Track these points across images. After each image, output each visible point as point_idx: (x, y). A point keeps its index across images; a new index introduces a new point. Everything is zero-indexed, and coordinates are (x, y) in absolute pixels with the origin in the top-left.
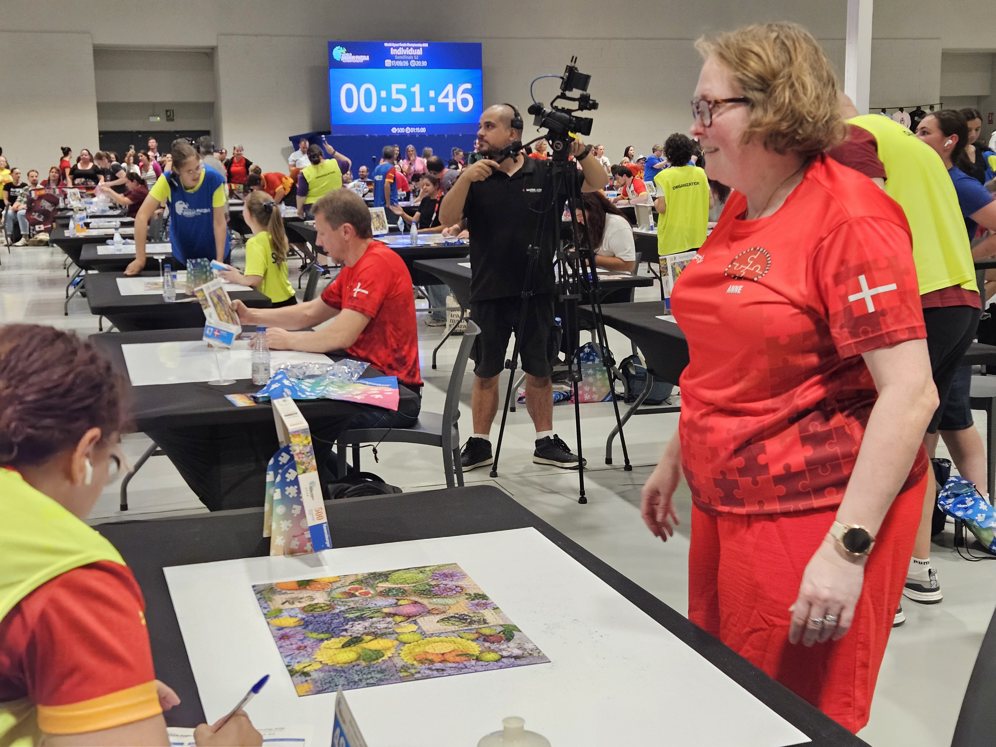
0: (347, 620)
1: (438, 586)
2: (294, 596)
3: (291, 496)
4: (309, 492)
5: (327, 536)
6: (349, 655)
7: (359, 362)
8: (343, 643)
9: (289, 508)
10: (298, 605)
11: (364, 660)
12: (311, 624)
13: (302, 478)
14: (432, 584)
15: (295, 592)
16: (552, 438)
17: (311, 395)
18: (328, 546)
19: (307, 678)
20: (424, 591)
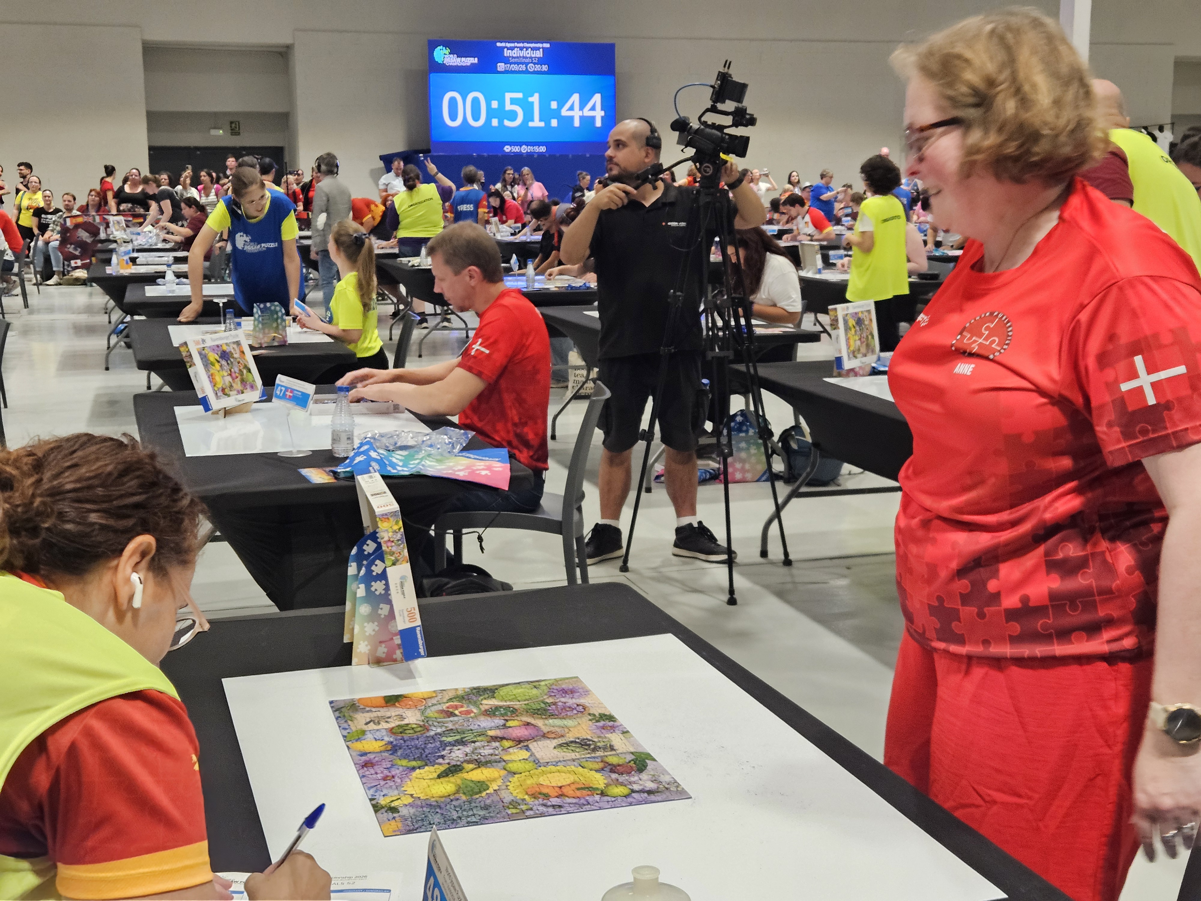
0: (444, 745)
1: (555, 704)
2: (379, 714)
3: (377, 593)
4: (399, 586)
5: (420, 642)
6: (446, 787)
7: (462, 431)
8: (439, 772)
9: (375, 608)
10: (384, 725)
11: (464, 793)
12: (400, 749)
13: (391, 572)
14: (548, 701)
15: (380, 709)
16: (696, 525)
17: (403, 470)
18: (423, 654)
19: (395, 815)
20: (539, 710)
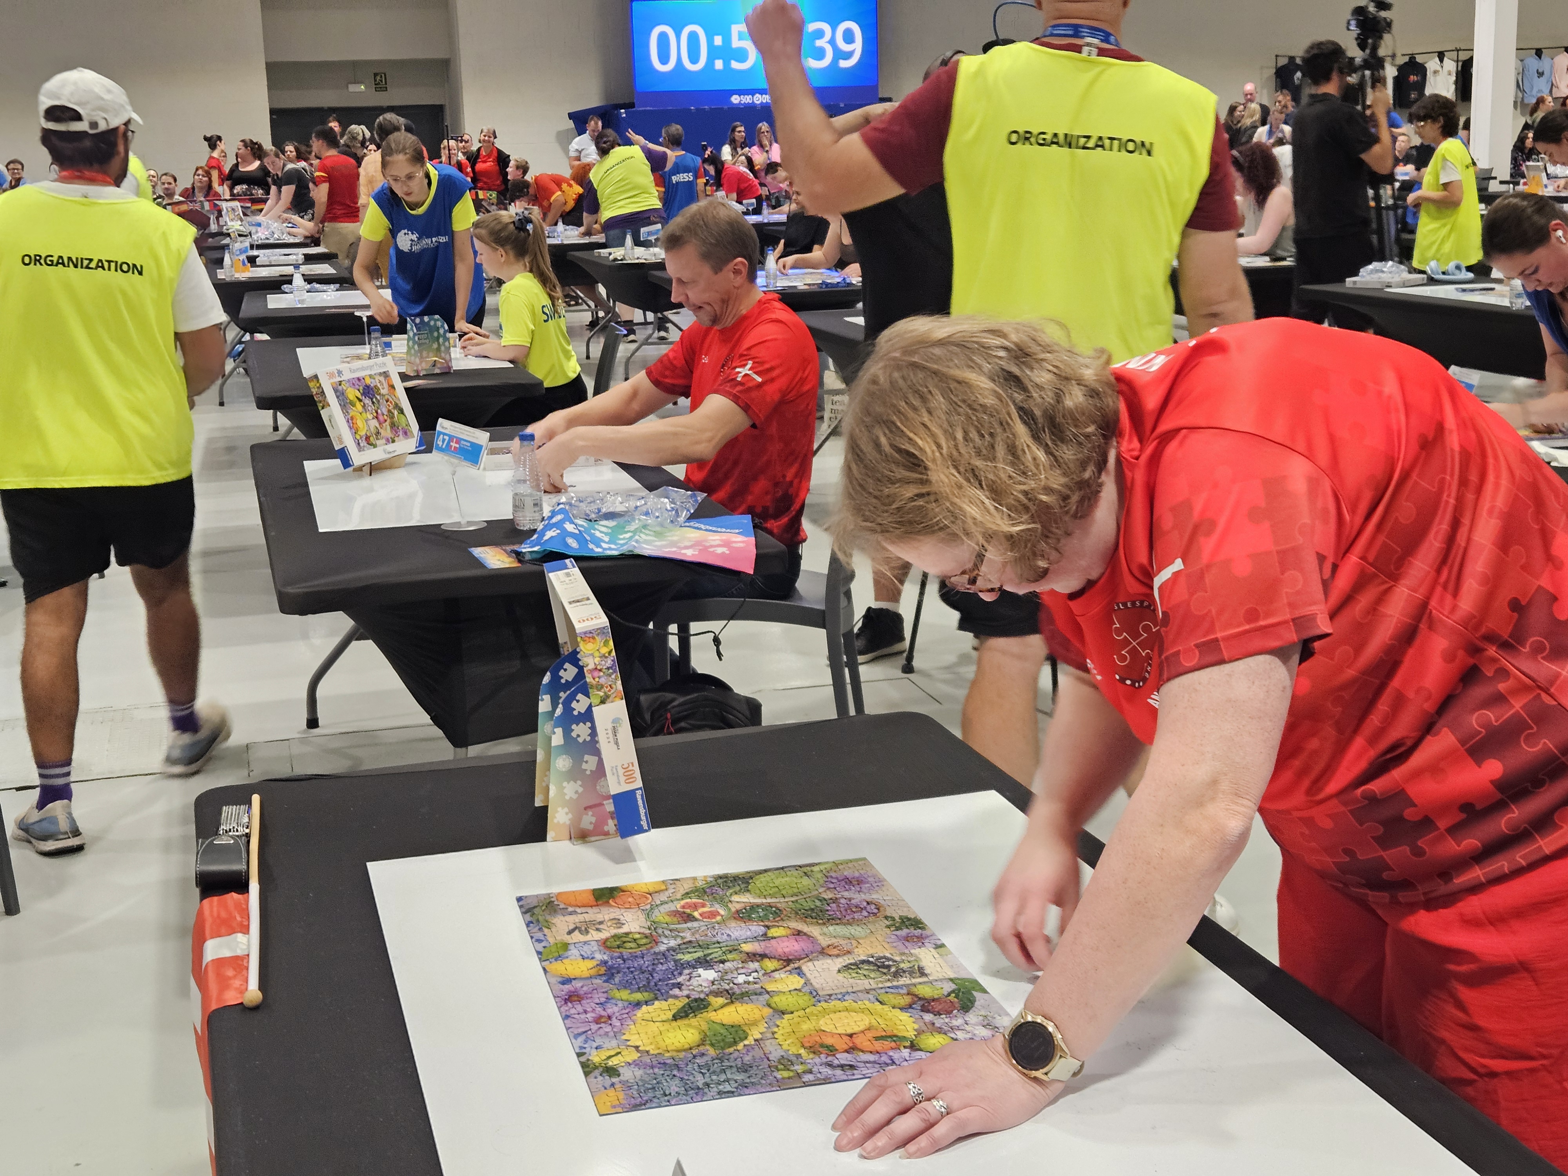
0: (681, 967)
1: (835, 900)
2: (587, 917)
3: (580, 740)
4: (611, 735)
5: (642, 810)
6: (685, 1035)
8: (674, 1010)
9: (578, 761)
10: (594, 935)
11: (712, 1045)
13: (598, 712)
14: (826, 897)
15: (589, 910)
18: (645, 825)
19: (614, 1080)
20: (812, 910)
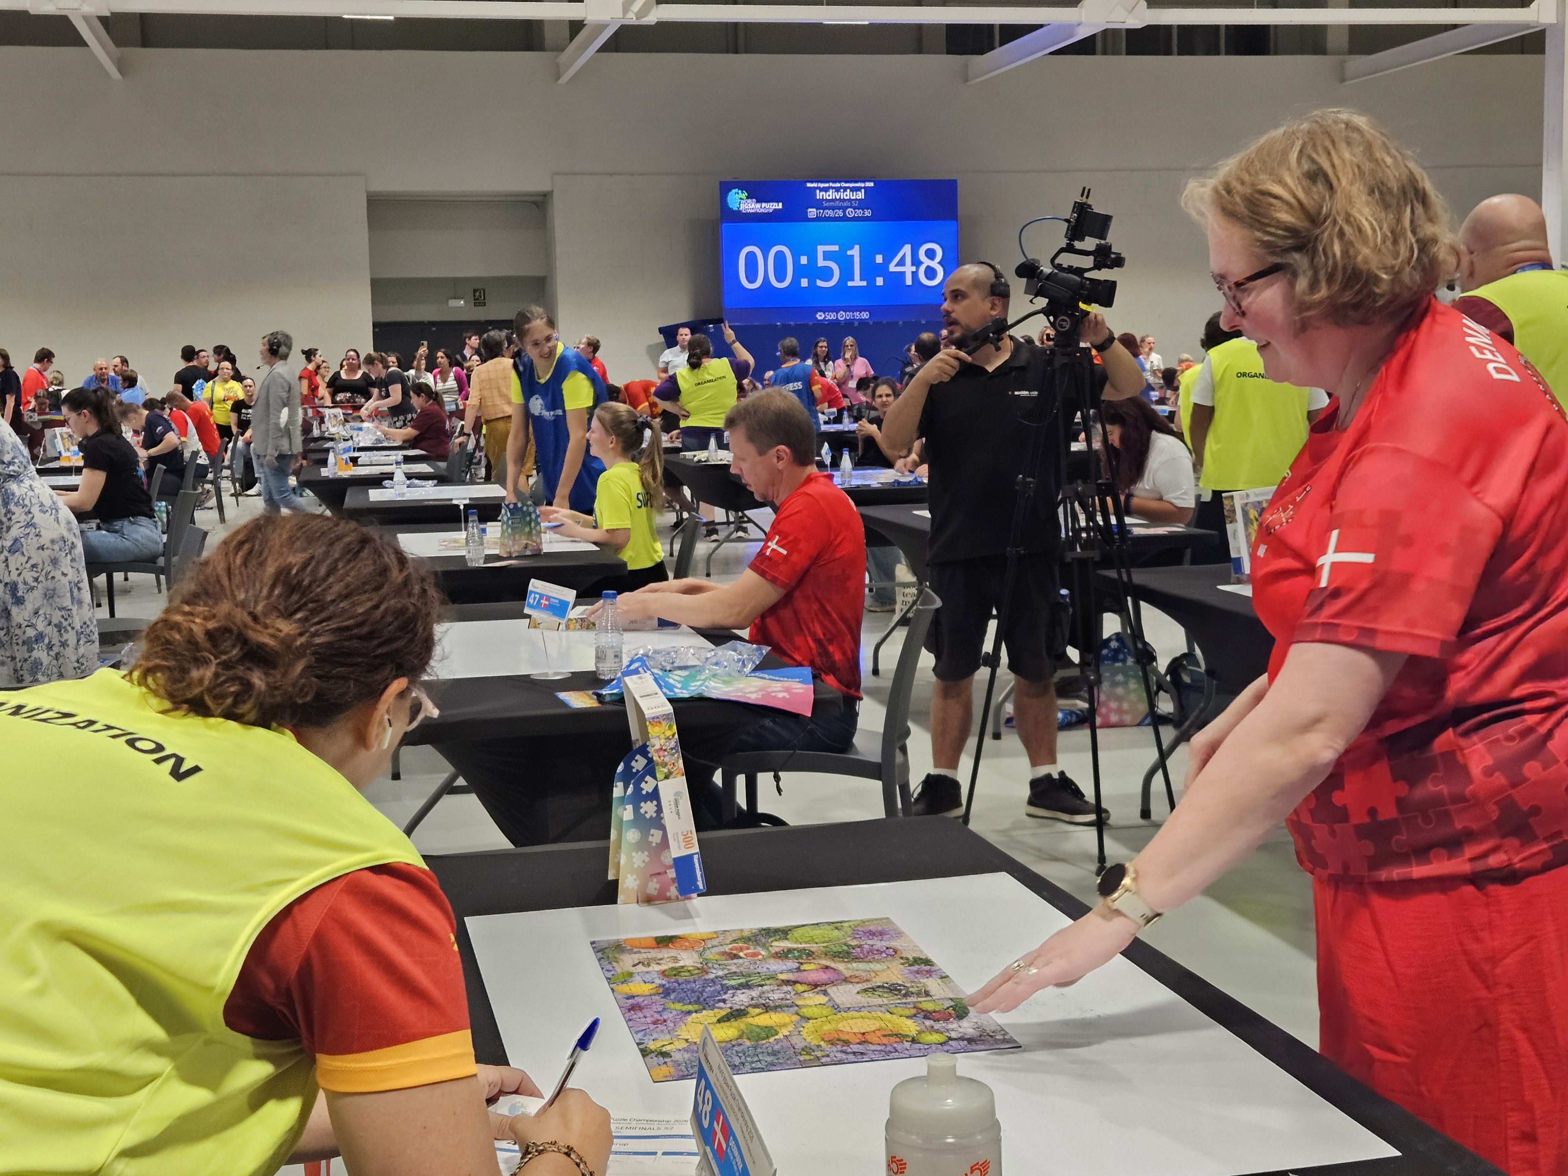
0: (726, 989)
2: (650, 956)
3: (648, 815)
4: (673, 807)
5: (699, 875)
6: (727, 1032)
8: (719, 1016)
9: (645, 834)
10: (655, 968)
11: (749, 1039)
12: (674, 992)
14: (852, 944)
15: (651, 950)
16: (1056, 777)
17: (688, 692)
18: (701, 891)
19: (666, 1060)
20: (840, 952)
